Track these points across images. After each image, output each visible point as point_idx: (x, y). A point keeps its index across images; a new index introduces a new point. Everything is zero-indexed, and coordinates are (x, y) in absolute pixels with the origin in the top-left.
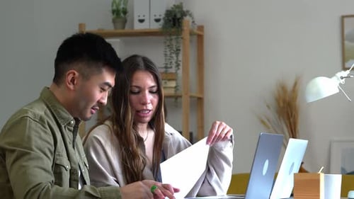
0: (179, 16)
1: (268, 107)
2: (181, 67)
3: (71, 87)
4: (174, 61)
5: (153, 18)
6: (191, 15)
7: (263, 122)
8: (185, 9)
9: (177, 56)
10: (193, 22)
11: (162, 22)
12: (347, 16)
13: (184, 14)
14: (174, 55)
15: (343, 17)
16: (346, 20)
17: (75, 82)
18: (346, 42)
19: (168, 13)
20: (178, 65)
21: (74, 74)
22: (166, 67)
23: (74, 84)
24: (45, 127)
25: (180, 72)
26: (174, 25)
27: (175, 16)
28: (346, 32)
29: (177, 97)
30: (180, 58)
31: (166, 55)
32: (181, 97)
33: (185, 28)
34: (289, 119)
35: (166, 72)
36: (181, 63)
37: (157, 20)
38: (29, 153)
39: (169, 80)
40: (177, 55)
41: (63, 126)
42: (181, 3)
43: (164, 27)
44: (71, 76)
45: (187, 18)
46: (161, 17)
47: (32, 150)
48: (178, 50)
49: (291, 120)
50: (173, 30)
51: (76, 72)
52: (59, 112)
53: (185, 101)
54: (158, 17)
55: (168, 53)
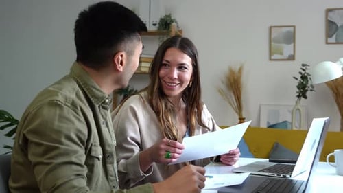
0: (169, 22)
1: (222, 82)
5: (151, 23)
6: (176, 22)
8: (172, 18)
10: (178, 27)
11: (157, 26)
12: (274, 27)
13: (172, 21)
15: (271, 27)
16: (273, 29)
18: (272, 43)
19: (162, 20)
24: (78, 114)
26: (166, 27)
27: (166, 22)
28: (273, 36)
33: (173, 30)
37: (154, 25)
38: (57, 148)
41: (97, 106)
42: (170, 14)
43: (159, 29)
45: (174, 24)
46: (157, 23)
47: (61, 143)
50: (165, 31)
52: (92, 91)
54: (155, 23)
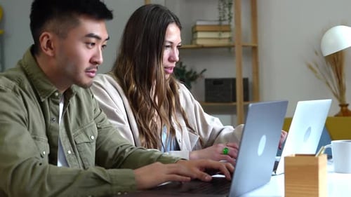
1: (316, 53)
2: (233, 20)
3: (49, 52)
4: (226, 14)
7: (310, 67)
9: (230, 10)
14: (227, 9)
17: (52, 46)
20: (230, 18)
21: (48, 37)
22: (220, 20)
23: (51, 49)
25: (233, 24)
29: (230, 47)
30: (233, 10)
31: (220, 9)
32: (234, 46)
34: (335, 64)
35: (220, 25)
36: (233, 16)
39: (223, 31)
40: (230, 8)
44: (45, 40)
48: (230, 4)
49: (338, 65)
51: (49, 34)
53: (238, 50)
55: (222, 7)
